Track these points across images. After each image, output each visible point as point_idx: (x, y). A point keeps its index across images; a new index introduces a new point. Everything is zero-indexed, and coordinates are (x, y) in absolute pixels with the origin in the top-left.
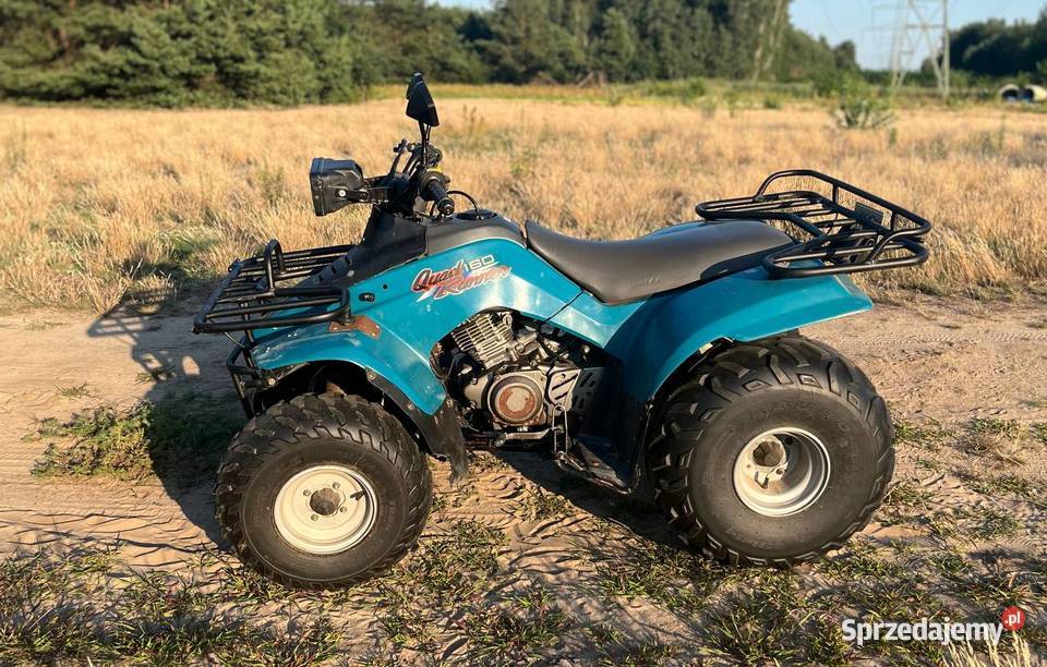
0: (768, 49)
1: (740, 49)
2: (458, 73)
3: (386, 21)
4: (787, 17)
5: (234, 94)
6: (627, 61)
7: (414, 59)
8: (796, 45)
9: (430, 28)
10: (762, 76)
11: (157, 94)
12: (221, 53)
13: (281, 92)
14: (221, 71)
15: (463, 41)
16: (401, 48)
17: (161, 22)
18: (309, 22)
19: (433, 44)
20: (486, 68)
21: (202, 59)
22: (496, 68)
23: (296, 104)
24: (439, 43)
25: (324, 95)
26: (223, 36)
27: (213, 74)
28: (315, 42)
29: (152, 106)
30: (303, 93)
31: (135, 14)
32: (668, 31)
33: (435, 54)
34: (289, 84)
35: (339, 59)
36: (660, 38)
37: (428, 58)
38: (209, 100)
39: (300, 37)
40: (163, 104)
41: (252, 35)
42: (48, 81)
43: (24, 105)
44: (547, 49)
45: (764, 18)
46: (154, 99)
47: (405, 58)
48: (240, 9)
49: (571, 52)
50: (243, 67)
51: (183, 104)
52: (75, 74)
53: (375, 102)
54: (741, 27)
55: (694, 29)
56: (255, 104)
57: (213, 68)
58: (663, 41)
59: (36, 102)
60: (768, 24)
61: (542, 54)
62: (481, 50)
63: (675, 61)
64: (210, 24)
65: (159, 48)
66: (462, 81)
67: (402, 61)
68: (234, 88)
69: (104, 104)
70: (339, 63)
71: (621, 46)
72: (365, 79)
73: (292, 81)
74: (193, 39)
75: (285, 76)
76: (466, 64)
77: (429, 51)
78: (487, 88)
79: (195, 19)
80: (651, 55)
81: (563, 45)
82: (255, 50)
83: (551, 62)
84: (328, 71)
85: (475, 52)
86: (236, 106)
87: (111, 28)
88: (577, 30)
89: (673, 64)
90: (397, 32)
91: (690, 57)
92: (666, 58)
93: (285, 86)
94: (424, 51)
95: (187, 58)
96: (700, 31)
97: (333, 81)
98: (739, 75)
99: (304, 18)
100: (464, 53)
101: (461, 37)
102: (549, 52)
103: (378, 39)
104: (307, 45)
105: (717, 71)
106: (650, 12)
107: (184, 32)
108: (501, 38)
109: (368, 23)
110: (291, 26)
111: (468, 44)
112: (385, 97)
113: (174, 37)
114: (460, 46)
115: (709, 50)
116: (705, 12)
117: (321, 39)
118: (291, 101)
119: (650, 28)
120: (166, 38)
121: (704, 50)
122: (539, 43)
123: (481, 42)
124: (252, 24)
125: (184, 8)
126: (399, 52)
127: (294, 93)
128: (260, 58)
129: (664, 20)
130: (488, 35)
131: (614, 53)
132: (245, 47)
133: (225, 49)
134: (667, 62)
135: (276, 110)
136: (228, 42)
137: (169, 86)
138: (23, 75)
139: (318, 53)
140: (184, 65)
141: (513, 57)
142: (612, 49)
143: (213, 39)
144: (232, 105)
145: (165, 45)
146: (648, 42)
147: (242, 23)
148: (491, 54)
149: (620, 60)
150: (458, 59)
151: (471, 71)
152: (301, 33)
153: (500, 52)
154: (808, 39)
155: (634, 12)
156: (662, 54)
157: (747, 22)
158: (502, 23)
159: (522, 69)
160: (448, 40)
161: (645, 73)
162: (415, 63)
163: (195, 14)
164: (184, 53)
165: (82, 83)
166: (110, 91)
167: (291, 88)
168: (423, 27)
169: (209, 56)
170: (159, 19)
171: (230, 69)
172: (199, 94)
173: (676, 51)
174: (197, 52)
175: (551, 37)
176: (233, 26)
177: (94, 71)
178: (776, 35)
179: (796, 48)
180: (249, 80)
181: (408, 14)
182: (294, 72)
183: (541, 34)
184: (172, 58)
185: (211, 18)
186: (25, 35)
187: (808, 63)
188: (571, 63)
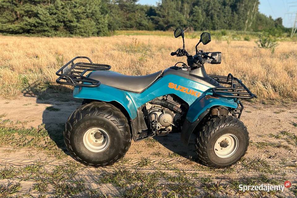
0: (250, 20)
1: (240, 20)
2: (145, 27)
3: (122, 10)
4: (258, 9)
5: (69, 33)
6: (200, 24)
7: (130, 22)
8: (260, 19)
9: (136, 12)
10: (248, 29)
11: (45, 32)
12: (65, 20)
13: (84, 32)
14: (65, 25)
15: (147, 16)
16: (126, 18)
17: (47, 9)
18: (94, 10)
19: (137, 17)
20: (154, 25)
21: (59, 21)
22: (157, 25)
23: (89, 36)
24: (139, 17)
25: (98, 34)
26: (66, 14)
27: (63, 26)
28: (96, 16)
29: (43, 36)
30: (91, 33)
31: (39, 7)
32: (216, 14)
33: (137, 20)
34: (87, 30)
35: (104, 22)
36: (213, 16)
37: (135, 22)
38: (61, 34)
39: (92, 15)
40: (46, 35)
41: (76, 14)
42: (12, 27)
43: (5, 35)
44: (174, 19)
45: (249, 10)
46: (44, 34)
47: (127, 22)
48: (72, 6)
49: (182, 20)
50: (72, 24)
51: (53, 36)
52: (20, 26)
53: (116, 36)
54: (241, 12)
55: (225, 13)
56: (76, 36)
57: (63, 24)
58: (214, 17)
59: (8, 34)
60: (251, 12)
61: (173, 21)
62: (152, 19)
63: (218, 24)
64: (62, 10)
65: (46, 18)
66: (146, 29)
67: (126, 23)
68: (69, 31)
69: (29, 35)
70: (104, 23)
71: (199, 19)
72: (113, 28)
73: (88, 29)
74: (57, 15)
75: (86, 27)
76: (147, 24)
77: (135, 19)
78: (154, 32)
79: (58, 8)
80: (210, 22)
81: (179, 18)
82: (76, 19)
83: (175, 24)
84: (100, 26)
85: (150, 20)
86: (70, 37)
87: (32, 11)
88: (185, 13)
89: (217, 25)
90: (125, 13)
91: (223, 23)
92: (215, 23)
93: (85, 30)
94: (134, 19)
95: (54, 21)
96: (227, 14)
97: (102, 29)
98: (240, 29)
99: (93, 8)
100: (147, 20)
101: (146, 15)
102: (175, 20)
103: (119, 15)
104: (94, 17)
105: (232, 28)
106: (210, 7)
107: (54, 13)
108: (159, 16)
109: (116, 10)
110: (88, 11)
111: (148, 17)
112: (119, 34)
113: (50, 14)
114: (146, 18)
115: (230, 20)
116: (229, 7)
117: (99, 15)
118: (87, 35)
119: (210, 13)
120: (48, 14)
121: (228, 20)
122: (172, 17)
123: (152, 17)
124: (75, 10)
125: (54, 5)
126: (126, 20)
127: (88, 32)
128: (78, 22)
129: (215, 10)
130: (155, 14)
131: (196, 21)
132: (73, 18)
133: (67, 18)
134: (215, 24)
135: (82, 38)
136: (68, 16)
137: (49, 30)
138: (5, 26)
139: (97, 20)
140: (53, 23)
141: (163, 22)
142: (196, 19)
143: (63, 15)
144: (68, 36)
145: (48, 17)
146: (209, 17)
147: (73, 10)
148: (156, 21)
149: (198, 23)
150: (145, 22)
151: (149, 26)
152: (92, 13)
153: (159, 20)
154: (265, 17)
155: (205, 7)
156: (214, 22)
157: (243, 11)
158: (160, 10)
159: (165, 26)
160: (142, 16)
161: (208, 27)
162: (130, 23)
163: (58, 7)
164: (54, 19)
165: (22, 29)
166: (31, 31)
167: (87, 31)
168: (134, 12)
169: (62, 20)
170: (46, 8)
171: (68, 25)
172: (58, 32)
173: (218, 21)
174: (58, 19)
175: (176, 15)
176: (69, 11)
177: (26, 25)
178: (253, 16)
179: (260, 20)
180: (74, 28)
181: (129, 7)
182: (89, 26)
183: (173, 14)
184: (50, 21)
185: (63, 8)
186: (6, 13)
187: (264, 25)
188: (182, 24)
